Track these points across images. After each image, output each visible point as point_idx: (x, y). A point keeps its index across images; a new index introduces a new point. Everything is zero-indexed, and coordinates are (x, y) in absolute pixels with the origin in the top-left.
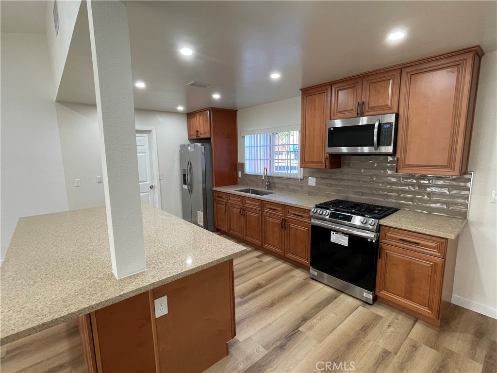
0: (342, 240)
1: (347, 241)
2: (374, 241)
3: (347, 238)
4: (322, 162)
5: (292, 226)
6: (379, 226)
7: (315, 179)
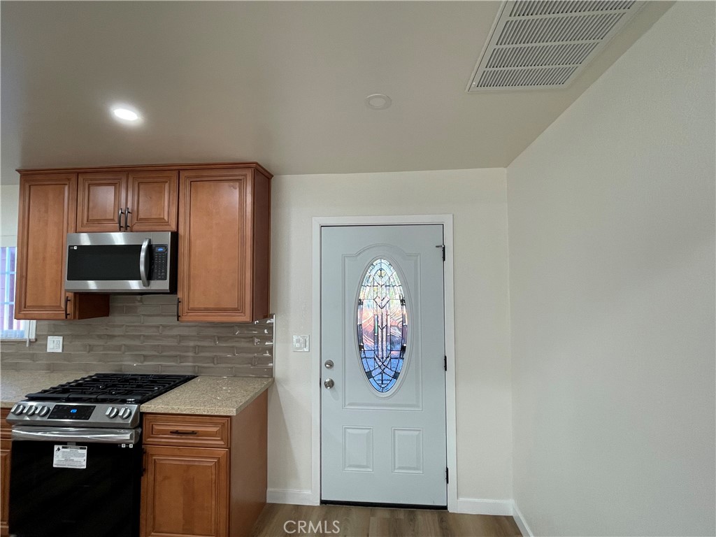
0: (75, 459)
1: (85, 458)
2: (131, 446)
3: (85, 452)
4: (60, 306)
6: (141, 416)
7: (60, 339)
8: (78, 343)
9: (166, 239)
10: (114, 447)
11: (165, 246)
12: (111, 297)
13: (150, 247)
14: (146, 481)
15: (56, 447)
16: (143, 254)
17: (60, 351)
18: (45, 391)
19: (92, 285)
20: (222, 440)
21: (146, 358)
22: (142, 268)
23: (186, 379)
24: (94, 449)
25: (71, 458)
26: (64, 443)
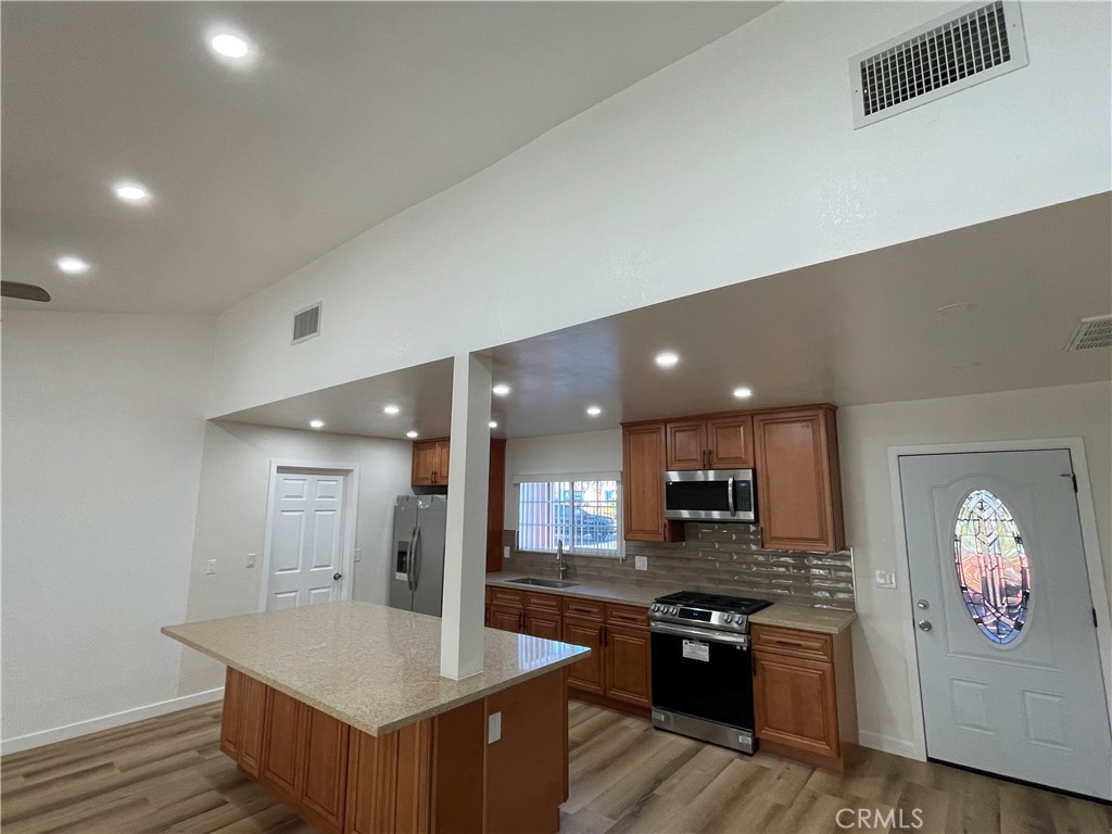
0: (700, 653)
1: (708, 653)
2: (745, 649)
3: (707, 648)
4: (658, 531)
5: (618, 637)
6: (750, 624)
7: (646, 558)
8: (659, 563)
9: (747, 475)
10: (729, 647)
11: (748, 482)
12: (686, 524)
13: (734, 482)
14: (757, 682)
15: (684, 641)
16: (730, 489)
17: (646, 569)
18: (665, 597)
19: (685, 514)
20: (824, 655)
21: (721, 582)
22: (731, 500)
23: (767, 604)
24: (715, 647)
25: (697, 652)
26: (691, 638)
